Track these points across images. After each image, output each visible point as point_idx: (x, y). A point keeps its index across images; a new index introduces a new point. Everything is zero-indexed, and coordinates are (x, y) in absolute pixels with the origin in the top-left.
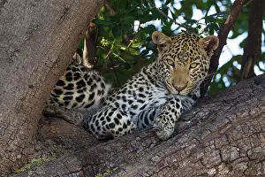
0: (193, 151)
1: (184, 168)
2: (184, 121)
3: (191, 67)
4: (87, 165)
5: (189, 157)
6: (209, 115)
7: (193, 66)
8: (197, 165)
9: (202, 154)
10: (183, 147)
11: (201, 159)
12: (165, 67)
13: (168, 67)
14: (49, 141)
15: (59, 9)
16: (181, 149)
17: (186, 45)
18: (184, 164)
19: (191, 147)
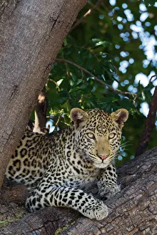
0: (140, 201)
1: (134, 216)
2: (130, 174)
3: (109, 138)
4: (48, 221)
5: (137, 206)
6: (152, 167)
7: (111, 136)
8: (145, 212)
9: (149, 202)
10: (131, 197)
11: (148, 207)
12: (86, 140)
13: (89, 140)
14: (12, 204)
15: (9, 87)
16: (129, 200)
17: (101, 119)
18: (134, 213)
19: (138, 198)
